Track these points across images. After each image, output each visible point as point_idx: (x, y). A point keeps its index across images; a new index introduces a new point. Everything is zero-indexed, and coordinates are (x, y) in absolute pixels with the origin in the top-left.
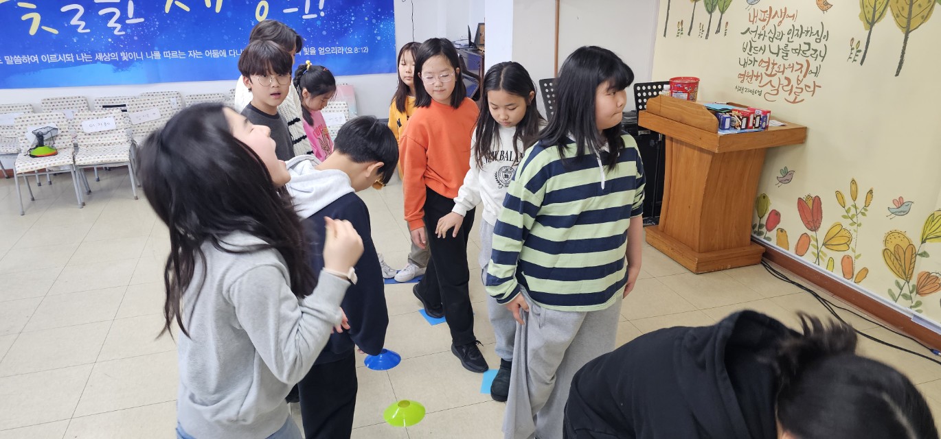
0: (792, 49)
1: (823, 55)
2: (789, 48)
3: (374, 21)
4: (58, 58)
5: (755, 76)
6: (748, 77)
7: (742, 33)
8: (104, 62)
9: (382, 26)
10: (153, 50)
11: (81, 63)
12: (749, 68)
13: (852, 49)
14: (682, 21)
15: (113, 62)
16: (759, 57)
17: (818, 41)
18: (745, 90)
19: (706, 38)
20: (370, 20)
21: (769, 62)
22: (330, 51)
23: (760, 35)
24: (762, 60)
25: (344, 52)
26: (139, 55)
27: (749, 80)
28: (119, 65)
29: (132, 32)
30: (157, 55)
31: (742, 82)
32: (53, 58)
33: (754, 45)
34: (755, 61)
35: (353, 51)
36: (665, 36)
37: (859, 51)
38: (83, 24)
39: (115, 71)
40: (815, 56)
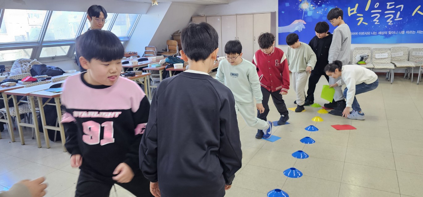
4: (364, 33)
8: (381, 35)
10: (402, 30)
11: (373, 35)
15: (385, 35)
26: (396, 32)
28: (387, 36)
29: (396, 23)
30: (403, 32)
32: (363, 33)
38: (378, 21)
39: (384, 38)
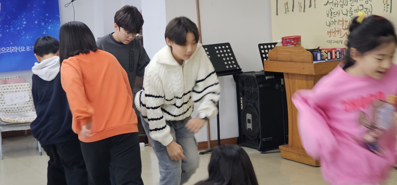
0: (354, 10)
1: (371, 11)
2: (352, 10)
3: (43, 24)
5: (337, 31)
6: (333, 32)
7: (325, 5)
9: (49, 28)
12: (333, 27)
13: (385, 4)
14: (287, 3)
16: (337, 18)
17: (367, 2)
18: (332, 42)
19: (304, 12)
20: (39, 23)
21: (343, 21)
22: (6, 51)
23: (335, 4)
24: (339, 20)
25: (18, 51)
27: (334, 34)
31: (330, 36)
33: (333, 11)
34: (335, 21)
35: (25, 49)
36: (277, 14)
37: (388, 5)
40: (367, 12)
